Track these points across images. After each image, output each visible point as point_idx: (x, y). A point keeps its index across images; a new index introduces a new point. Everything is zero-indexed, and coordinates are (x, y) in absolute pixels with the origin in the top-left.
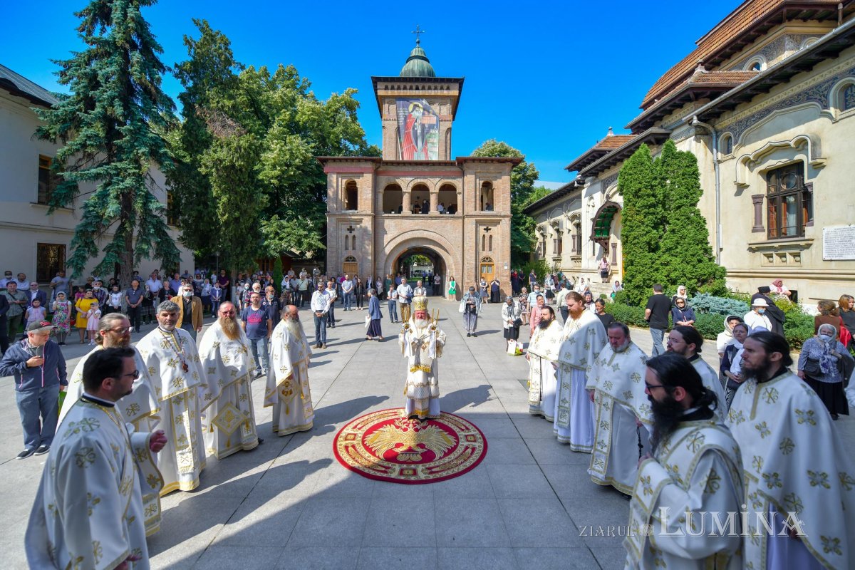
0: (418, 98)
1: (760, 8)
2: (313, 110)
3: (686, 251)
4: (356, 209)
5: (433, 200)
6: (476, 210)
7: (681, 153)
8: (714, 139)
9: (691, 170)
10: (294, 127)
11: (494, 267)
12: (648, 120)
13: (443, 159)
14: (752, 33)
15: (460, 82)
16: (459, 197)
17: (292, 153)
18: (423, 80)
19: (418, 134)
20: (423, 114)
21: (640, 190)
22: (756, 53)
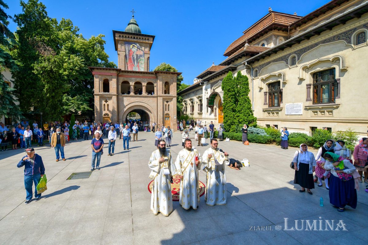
0: (135, 43)
1: (265, 24)
2: (83, 43)
3: (245, 111)
4: (109, 92)
5: (144, 89)
6: (163, 93)
7: (243, 76)
8: (252, 71)
9: (246, 82)
10: (72, 51)
11: (170, 118)
12: (229, 61)
13: (146, 71)
14: (263, 32)
15: (153, 37)
16: (155, 88)
17: (73, 64)
18: (137, 35)
19: (135, 59)
20: (137, 50)
21: (230, 89)
22: (263, 40)
